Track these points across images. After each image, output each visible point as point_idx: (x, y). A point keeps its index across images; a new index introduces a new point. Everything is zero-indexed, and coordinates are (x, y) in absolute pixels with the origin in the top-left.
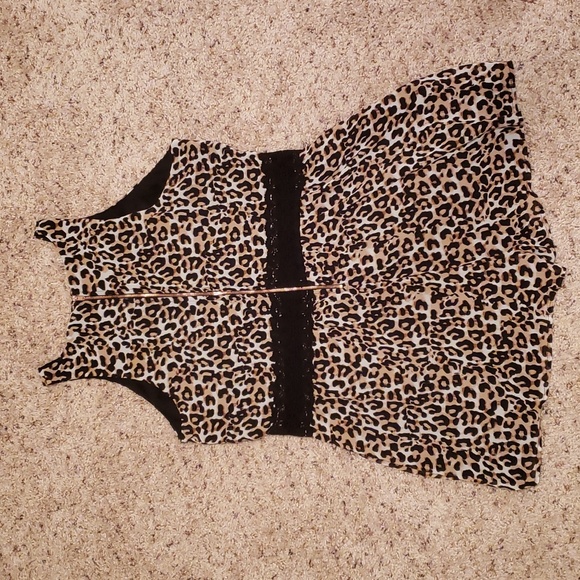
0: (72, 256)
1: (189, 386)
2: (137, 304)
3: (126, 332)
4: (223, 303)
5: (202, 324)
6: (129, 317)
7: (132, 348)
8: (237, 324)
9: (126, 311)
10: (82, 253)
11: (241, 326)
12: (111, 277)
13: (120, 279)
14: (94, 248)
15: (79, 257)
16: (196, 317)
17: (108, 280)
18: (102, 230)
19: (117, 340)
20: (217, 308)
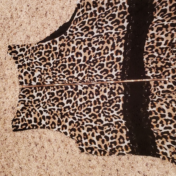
0: (21, 64)
1: (80, 133)
2: (52, 90)
3: (46, 105)
4: (96, 88)
5: (85, 100)
6: (48, 96)
7: (49, 113)
8: (105, 100)
9: (46, 93)
10: (26, 63)
11: (107, 101)
12: (39, 75)
13: (43, 76)
14: (32, 60)
15: (25, 65)
16: (82, 96)
17: (38, 77)
18: (37, 49)
19: (41, 109)
20: (94, 91)
